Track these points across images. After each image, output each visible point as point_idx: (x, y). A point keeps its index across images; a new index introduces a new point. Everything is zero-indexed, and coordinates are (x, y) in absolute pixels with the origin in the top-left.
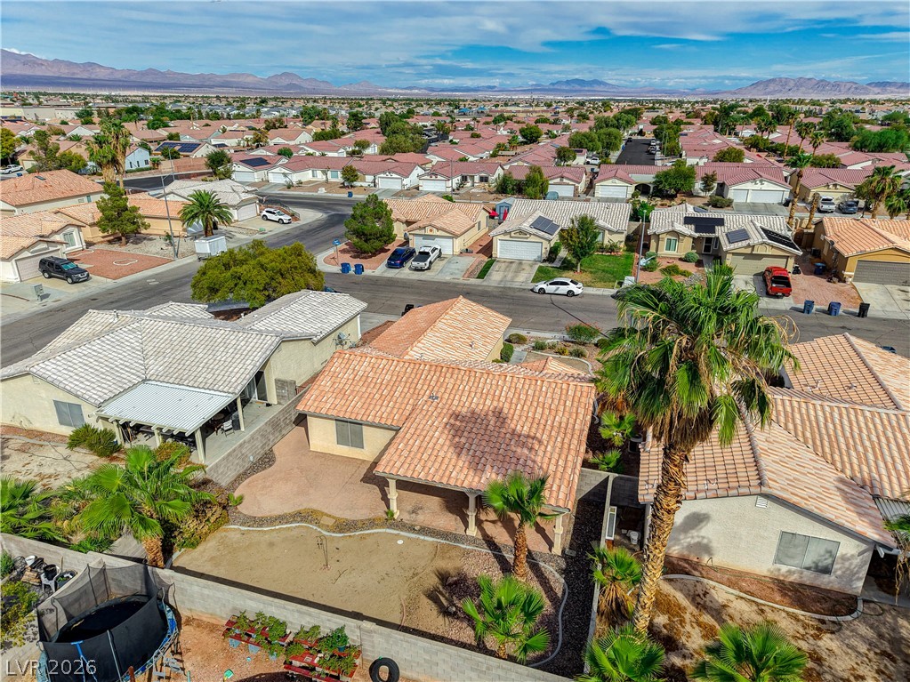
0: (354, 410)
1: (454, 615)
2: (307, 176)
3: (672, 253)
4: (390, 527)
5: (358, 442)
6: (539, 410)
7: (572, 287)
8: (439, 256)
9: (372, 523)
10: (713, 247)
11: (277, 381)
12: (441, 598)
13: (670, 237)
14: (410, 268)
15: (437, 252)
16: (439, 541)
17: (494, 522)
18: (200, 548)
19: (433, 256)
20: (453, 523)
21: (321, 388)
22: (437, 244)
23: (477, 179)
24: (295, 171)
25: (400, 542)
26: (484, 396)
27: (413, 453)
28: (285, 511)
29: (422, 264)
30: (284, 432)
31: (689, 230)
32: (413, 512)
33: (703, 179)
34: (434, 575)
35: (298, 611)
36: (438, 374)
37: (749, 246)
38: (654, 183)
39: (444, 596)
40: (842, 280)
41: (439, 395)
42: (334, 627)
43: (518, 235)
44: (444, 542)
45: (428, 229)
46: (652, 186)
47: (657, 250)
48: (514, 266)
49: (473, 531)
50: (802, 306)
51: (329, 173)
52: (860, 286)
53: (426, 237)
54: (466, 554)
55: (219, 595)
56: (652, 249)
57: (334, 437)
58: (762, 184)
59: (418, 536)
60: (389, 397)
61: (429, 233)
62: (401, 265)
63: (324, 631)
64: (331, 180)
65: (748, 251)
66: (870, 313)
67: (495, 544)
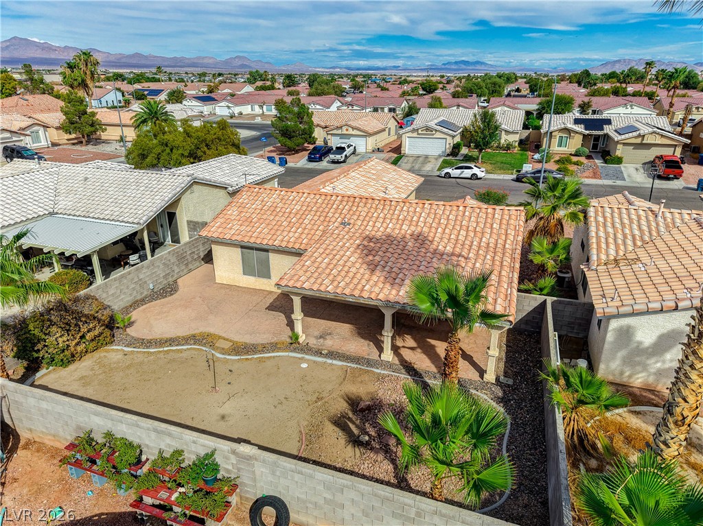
0: (260, 235)
1: (366, 445)
2: (246, 109)
3: (563, 149)
4: (294, 350)
5: (265, 273)
6: (463, 233)
7: (476, 171)
8: (354, 153)
9: (274, 347)
10: (600, 145)
11: (189, 222)
12: (351, 425)
13: (561, 134)
14: (328, 162)
15: (352, 148)
16: (349, 365)
17: (412, 349)
18: (72, 367)
19: (348, 151)
20: (365, 348)
21: (227, 217)
22: (353, 141)
23: (386, 110)
24: (236, 105)
25: (304, 365)
26: (400, 222)
27: (321, 269)
28: (178, 335)
29: (338, 157)
30: (191, 266)
31: (580, 128)
32: (321, 337)
33: (580, 106)
34: (342, 400)
35: (155, 430)
36: (350, 204)
37: (639, 136)
38: (538, 109)
39: (353, 423)
41: (352, 221)
42: (202, 452)
43: (424, 132)
44: (356, 366)
45: (344, 128)
46: (535, 113)
47: (549, 147)
48: (421, 159)
49: (388, 355)
50: (694, 186)
51: (265, 107)
53: (342, 136)
54: (381, 378)
55: (59, 409)
56: (545, 145)
57: (239, 267)
58: (632, 108)
59: (324, 360)
60: (297, 225)
61: (345, 132)
62: (320, 160)
63: (189, 459)
64: (266, 113)
65: (639, 141)
67: (414, 370)
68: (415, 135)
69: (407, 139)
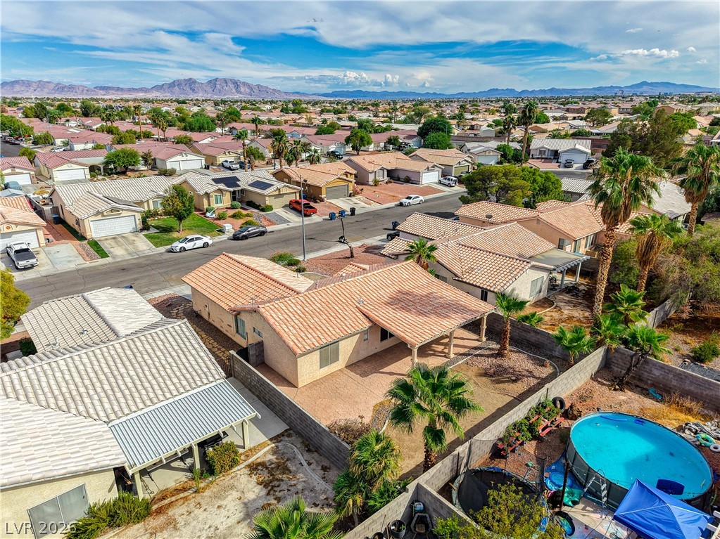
1: (518, 379)
3: (219, 205)
5: (335, 358)
12: (501, 380)
13: (216, 194)
20: (437, 359)
22: (18, 239)
31: (223, 187)
33: (142, 156)
34: (480, 378)
36: (341, 289)
40: (322, 200)
45: (4, 226)
47: (209, 205)
48: (120, 240)
50: (328, 217)
52: (333, 201)
54: (468, 364)
56: (206, 206)
57: (318, 364)
60: (338, 315)
61: (5, 231)
65: (277, 193)
66: (356, 212)
67: (464, 354)
68: (100, 217)
69: (91, 223)
